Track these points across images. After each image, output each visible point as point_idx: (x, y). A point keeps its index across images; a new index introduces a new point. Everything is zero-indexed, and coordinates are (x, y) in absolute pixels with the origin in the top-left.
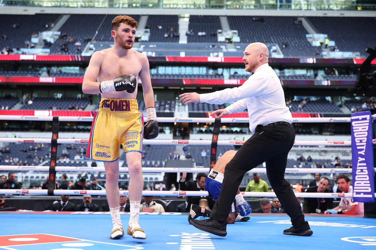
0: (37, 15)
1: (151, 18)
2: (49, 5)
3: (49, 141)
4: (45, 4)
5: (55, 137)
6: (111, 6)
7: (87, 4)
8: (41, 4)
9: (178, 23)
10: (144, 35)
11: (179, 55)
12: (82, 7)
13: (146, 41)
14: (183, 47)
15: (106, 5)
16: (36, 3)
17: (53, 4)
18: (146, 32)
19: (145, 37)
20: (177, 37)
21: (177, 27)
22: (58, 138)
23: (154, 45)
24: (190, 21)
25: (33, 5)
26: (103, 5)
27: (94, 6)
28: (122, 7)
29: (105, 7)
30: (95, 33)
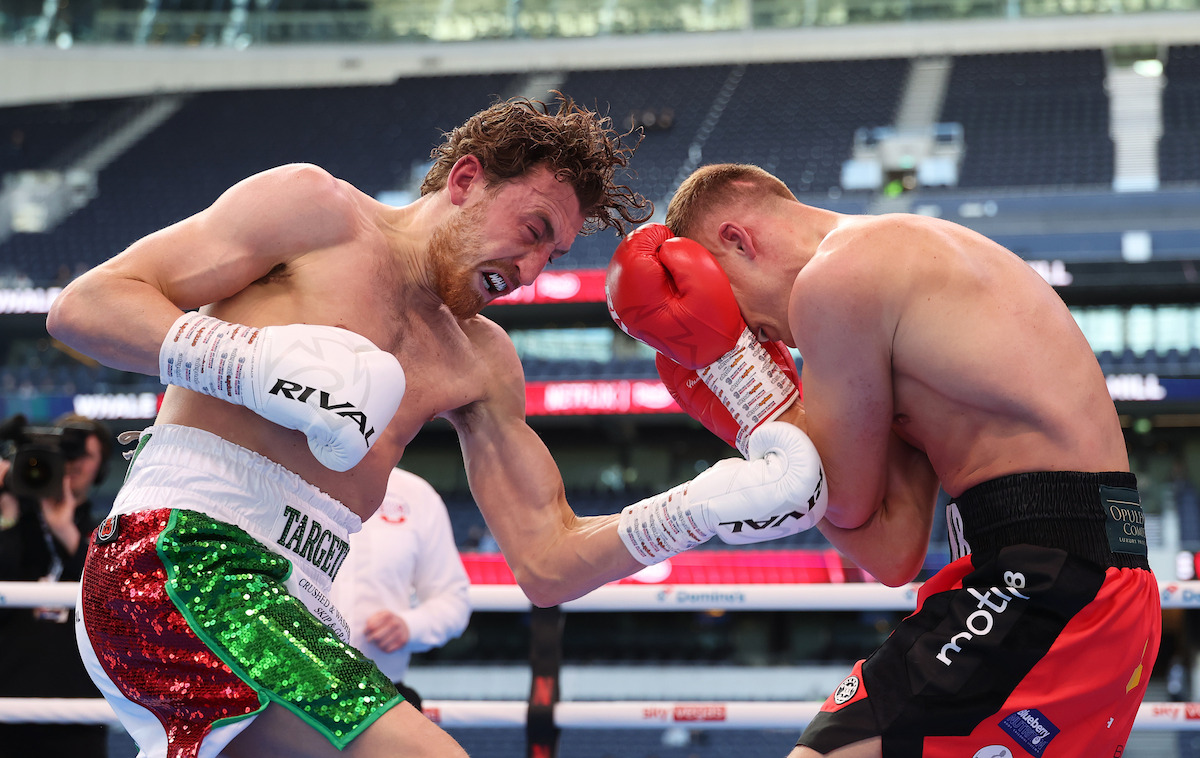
0: (407, 85)
1: (966, 69)
2: (465, 29)
3: (516, 713)
4: (443, 30)
5: (544, 693)
6: (764, 19)
7: (645, 18)
8: (424, 27)
9: (1105, 87)
10: (932, 154)
11: (1119, 246)
12: (619, 30)
13: (942, 188)
14: (1137, 208)
15: (741, 15)
16: (401, 27)
17: (483, 25)
18: (943, 139)
19: (940, 168)
20: (1101, 162)
21: (1097, 110)
22: (556, 697)
23: (983, 202)
24: (1168, 71)
25: (387, 36)
26: (725, 21)
27: (678, 28)
28: (818, 24)
29: (733, 30)
30: (687, 156)
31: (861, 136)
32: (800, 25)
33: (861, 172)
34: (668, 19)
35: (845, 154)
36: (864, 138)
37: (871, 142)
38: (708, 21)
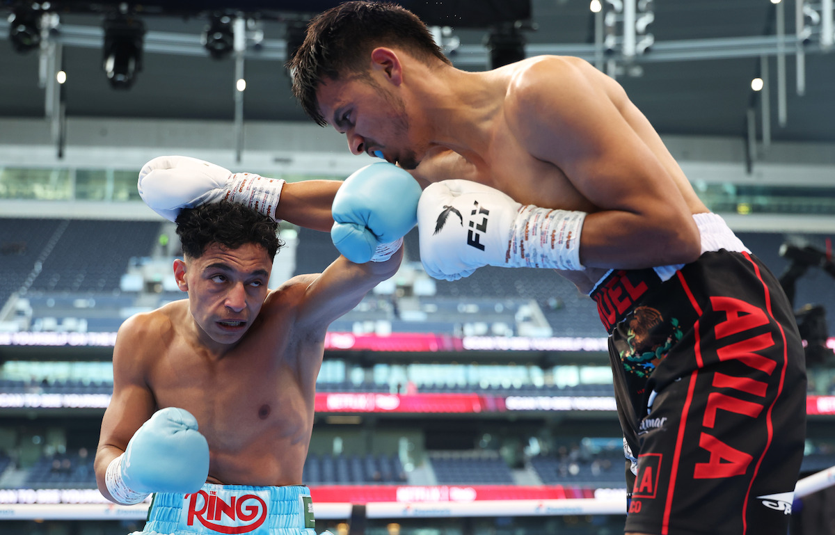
6: (82, 196)
26: (60, 194)
27: (32, 197)
28: (114, 198)
29: (64, 200)
30: (33, 268)
31: (133, 262)
32: (103, 198)
33: (132, 281)
34: (26, 191)
35: (122, 270)
36: (135, 263)
37: (138, 265)
38: (50, 194)
